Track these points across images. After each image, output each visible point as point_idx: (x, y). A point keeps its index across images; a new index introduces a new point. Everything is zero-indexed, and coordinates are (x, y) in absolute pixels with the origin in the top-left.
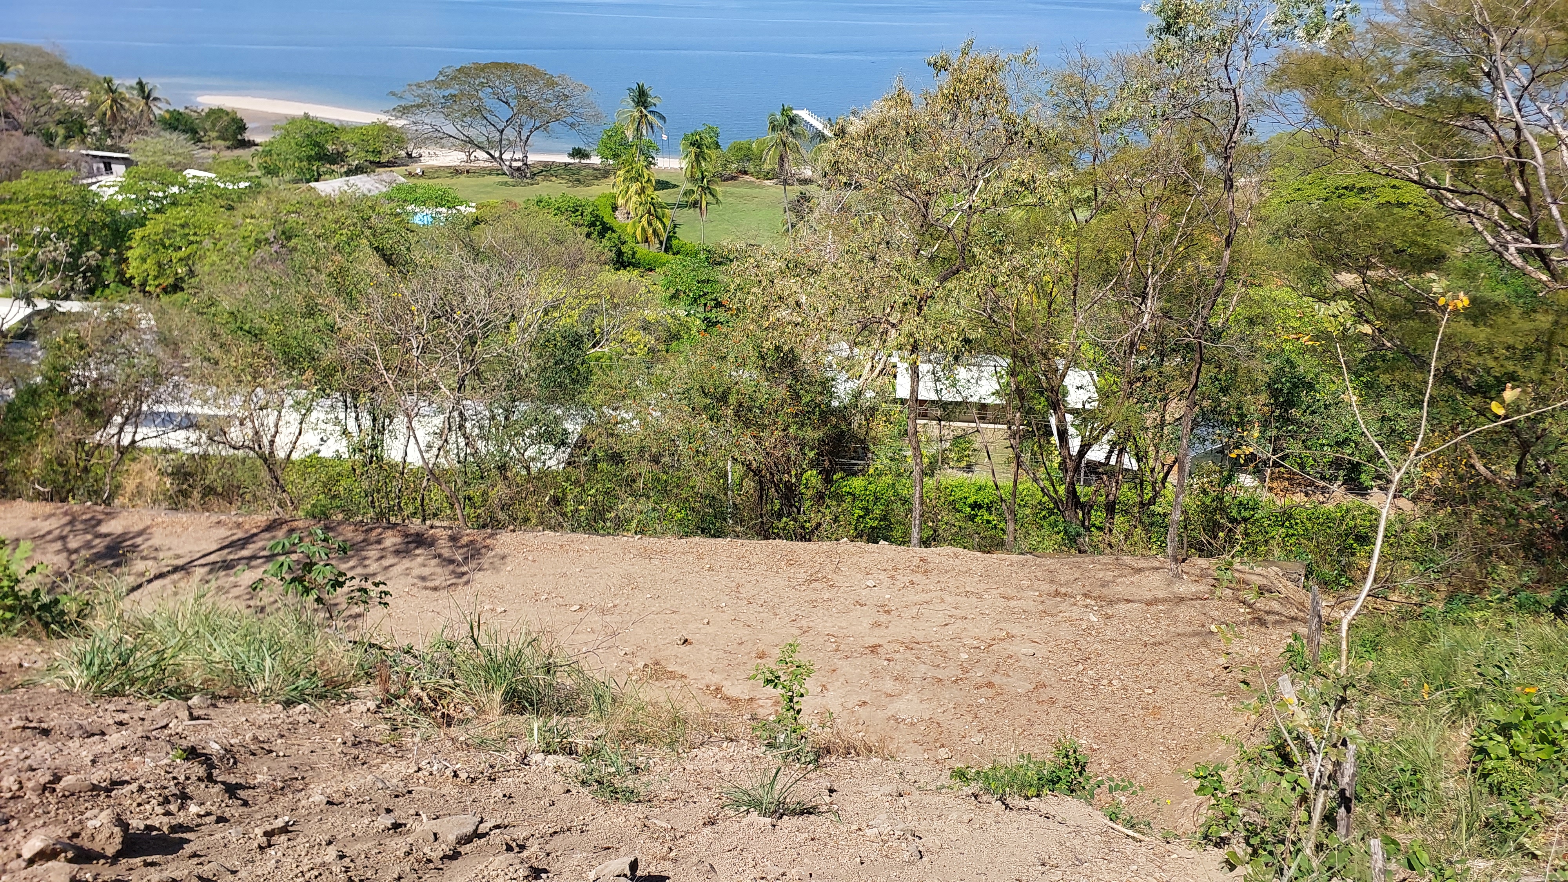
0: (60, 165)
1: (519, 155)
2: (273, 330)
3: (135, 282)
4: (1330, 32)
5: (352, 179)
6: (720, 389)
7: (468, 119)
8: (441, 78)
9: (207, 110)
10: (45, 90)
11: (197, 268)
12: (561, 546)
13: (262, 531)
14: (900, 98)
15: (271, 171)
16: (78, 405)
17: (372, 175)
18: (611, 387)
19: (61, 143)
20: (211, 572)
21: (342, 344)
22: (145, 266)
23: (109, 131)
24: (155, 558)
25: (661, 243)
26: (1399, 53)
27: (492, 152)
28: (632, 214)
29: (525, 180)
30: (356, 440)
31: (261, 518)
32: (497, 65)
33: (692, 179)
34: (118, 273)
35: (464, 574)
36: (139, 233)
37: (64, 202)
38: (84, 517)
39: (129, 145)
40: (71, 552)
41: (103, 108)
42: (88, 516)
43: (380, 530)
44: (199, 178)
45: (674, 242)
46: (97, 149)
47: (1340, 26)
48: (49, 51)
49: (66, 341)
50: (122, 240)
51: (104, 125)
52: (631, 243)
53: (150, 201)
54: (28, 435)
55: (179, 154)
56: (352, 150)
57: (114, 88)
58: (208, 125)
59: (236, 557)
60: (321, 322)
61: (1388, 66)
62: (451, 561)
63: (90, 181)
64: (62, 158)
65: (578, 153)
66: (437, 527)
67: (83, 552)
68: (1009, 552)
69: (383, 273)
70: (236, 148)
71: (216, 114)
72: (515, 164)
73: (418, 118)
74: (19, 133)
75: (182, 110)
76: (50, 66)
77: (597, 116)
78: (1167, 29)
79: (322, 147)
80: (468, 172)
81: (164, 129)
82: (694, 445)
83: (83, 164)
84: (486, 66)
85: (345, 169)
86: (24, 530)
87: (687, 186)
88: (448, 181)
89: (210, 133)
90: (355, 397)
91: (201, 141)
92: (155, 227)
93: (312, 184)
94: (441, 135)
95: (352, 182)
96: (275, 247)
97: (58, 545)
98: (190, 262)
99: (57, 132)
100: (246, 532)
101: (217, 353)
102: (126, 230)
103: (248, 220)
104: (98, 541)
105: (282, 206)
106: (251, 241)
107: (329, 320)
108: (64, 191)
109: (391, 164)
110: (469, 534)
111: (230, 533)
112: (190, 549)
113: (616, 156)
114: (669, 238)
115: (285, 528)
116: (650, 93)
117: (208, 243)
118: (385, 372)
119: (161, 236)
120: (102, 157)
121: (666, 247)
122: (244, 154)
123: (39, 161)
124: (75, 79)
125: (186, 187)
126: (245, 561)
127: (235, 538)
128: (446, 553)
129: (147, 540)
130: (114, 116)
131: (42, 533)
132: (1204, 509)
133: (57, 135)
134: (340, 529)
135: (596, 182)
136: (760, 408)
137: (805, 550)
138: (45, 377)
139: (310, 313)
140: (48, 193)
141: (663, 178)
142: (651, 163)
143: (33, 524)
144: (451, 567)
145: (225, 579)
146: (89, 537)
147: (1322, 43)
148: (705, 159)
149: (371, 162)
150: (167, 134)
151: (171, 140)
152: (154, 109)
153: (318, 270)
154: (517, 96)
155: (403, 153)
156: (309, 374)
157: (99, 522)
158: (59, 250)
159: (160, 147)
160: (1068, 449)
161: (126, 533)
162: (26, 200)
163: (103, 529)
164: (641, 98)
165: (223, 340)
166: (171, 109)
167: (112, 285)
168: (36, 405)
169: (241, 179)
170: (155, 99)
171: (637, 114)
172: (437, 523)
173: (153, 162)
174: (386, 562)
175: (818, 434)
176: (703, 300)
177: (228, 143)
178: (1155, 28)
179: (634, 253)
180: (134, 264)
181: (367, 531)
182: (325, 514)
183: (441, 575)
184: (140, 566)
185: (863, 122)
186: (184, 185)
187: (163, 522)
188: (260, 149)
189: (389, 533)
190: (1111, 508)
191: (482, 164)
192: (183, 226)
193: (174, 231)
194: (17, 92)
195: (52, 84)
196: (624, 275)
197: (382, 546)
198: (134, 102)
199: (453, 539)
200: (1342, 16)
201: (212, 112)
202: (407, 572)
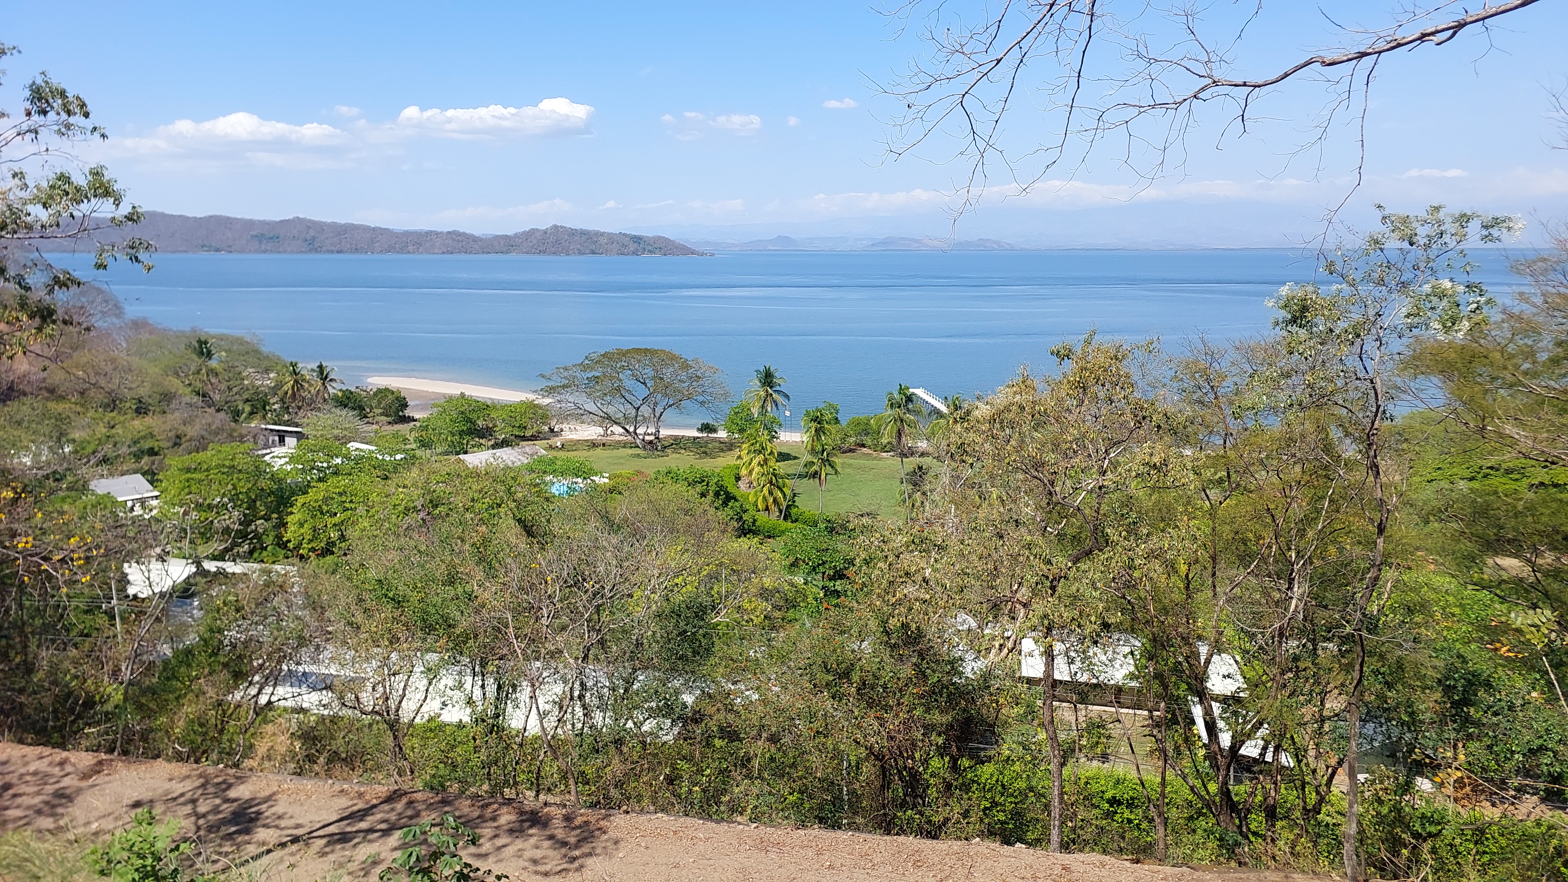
0: (241, 439)
1: (652, 430)
2: (414, 597)
3: (291, 545)
4: (1467, 324)
5: (499, 452)
6: (843, 666)
7: (608, 398)
8: (587, 362)
9: (375, 390)
10: (240, 373)
11: (348, 533)
12: (675, 832)
13: (382, 803)
14: (1026, 384)
15: (425, 444)
16: (225, 665)
17: (516, 448)
18: (732, 660)
19: (245, 419)
20: (328, 844)
21: (477, 612)
22: (302, 531)
23: (288, 408)
24: (277, 827)
25: (781, 511)
26: (1541, 341)
27: (627, 427)
28: (755, 484)
29: (656, 453)
30: (480, 708)
31: (382, 790)
32: (638, 351)
33: (813, 451)
34: (276, 536)
35: (575, 859)
36: (301, 500)
37: (240, 471)
38: (216, 781)
39: (302, 421)
40: (199, 816)
41: (285, 388)
42: (220, 779)
43: (495, 806)
44: (361, 450)
45: (794, 511)
46: (275, 424)
47: (1477, 318)
48: (249, 340)
49: (225, 604)
50: (285, 506)
51: (284, 403)
52: (752, 512)
53: (315, 471)
54: (178, 693)
55: (346, 429)
56: (500, 425)
57: (297, 371)
58: (374, 403)
59: (354, 829)
60: (460, 590)
61: (1530, 354)
62: (564, 844)
63: (264, 452)
64: (244, 432)
65: (706, 428)
66: (551, 805)
67: (210, 817)
68: (1161, 861)
69: (522, 543)
70: (396, 423)
71: (383, 392)
72: (647, 438)
73: (563, 397)
74: (212, 410)
75: (353, 389)
76: (247, 353)
77: (726, 395)
78: (1294, 321)
79: (474, 423)
80: (604, 445)
81: (336, 407)
82: (814, 726)
83: (262, 437)
84: (628, 351)
85: (492, 442)
86: (159, 791)
87: (807, 457)
88: (585, 453)
89: (375, 410)
90: (483, 665)
91: (367, 417)
92: (315, 495)
93: (461, 456)
94: (582, 412)
95: (498, 454)
96: (422, 515)
97: (188, 809)
98: (343, 528)
99: (243, 409)
100: (367, 803)
101: (359, 618)
102: (289, 498)
103: (400, 490)
104: (225, 806)
105: (432, 477)
106: (400, 508)
107: (468, 588)
108: (241, 461)
109: (533, 438)
110: (584, 815)
111: (350, 803)
112: (311, 818)
113: (742, 431)
114: (788, 507)
115: (404, 800)
116: (776, 374)
117: (361, 510)
118: (515, 641)
119: (320, 503)
120: (278, 431)
121: (785, 514)
122: (403, 428)
123: (225, 435)
124: (266, 363)
125: (349, 459)
126: (362, 835)
127: (355, 808)
128: (560, 834)
129: (272, 806)
130: (294, 394)
131: (174, 795)
132: (1380, 819)
133: (243, 412)
134: (457, 803)
135: (722, 454)
136: (885, 687)
137: (933, 850)
138: (201, 639)
139: (451, 581)
140: (227, 463)
141: (784, 450)
142: (773, 437)
143: (167, 785)
144: (563, 850)
145: (340, 852)
146: (218, 801)
147: (1460, 335)
148: (824, 433)
149: (516, 436)
150: (338, 411)
151: (341, 416)
152: (329, 387)
153: (462, 541)
154: (653, 378)
155: (546, 428)
156: (442, 642)
157: (230, 786)
158: (232, 518)
159: (329, 422)
160: (1219, 744)
161: (252, 799)
162: (207, 470)
163: (232, 794)
164: (768, 379)
165: (368, 606)
166: (344, 389)
167: (269, 548)
168: (189, 665)
169: (398, 451)
170: (331, 380)
171: (763, 393)
172: (550, 799)
173: (322, 436)
174: (499, 842)
175: (946, 719)
176: (821, 569)
177: (389, 419)
178: (1281, 320)
179: (755, 521)
180: (292, 528)
181: (482, 806)
182: (443, 786)
183: (554, 859)
184: (262, 834)
185: (988, 407)
186: (347, 457)
187: (289, 789)
188: (418, 424)
189: (505, 809)
190: (1271, 814)
191: (617, 438)
192: (340, 494)
193: (333, 499)
194: (217, 374)
195: (246, 367)
196: (745, 543)
197: (496, 824)
198: (313, 382)
199: (568, 818)
200: (1477, 308)
201: (380, 391)
202: (519, 854)
